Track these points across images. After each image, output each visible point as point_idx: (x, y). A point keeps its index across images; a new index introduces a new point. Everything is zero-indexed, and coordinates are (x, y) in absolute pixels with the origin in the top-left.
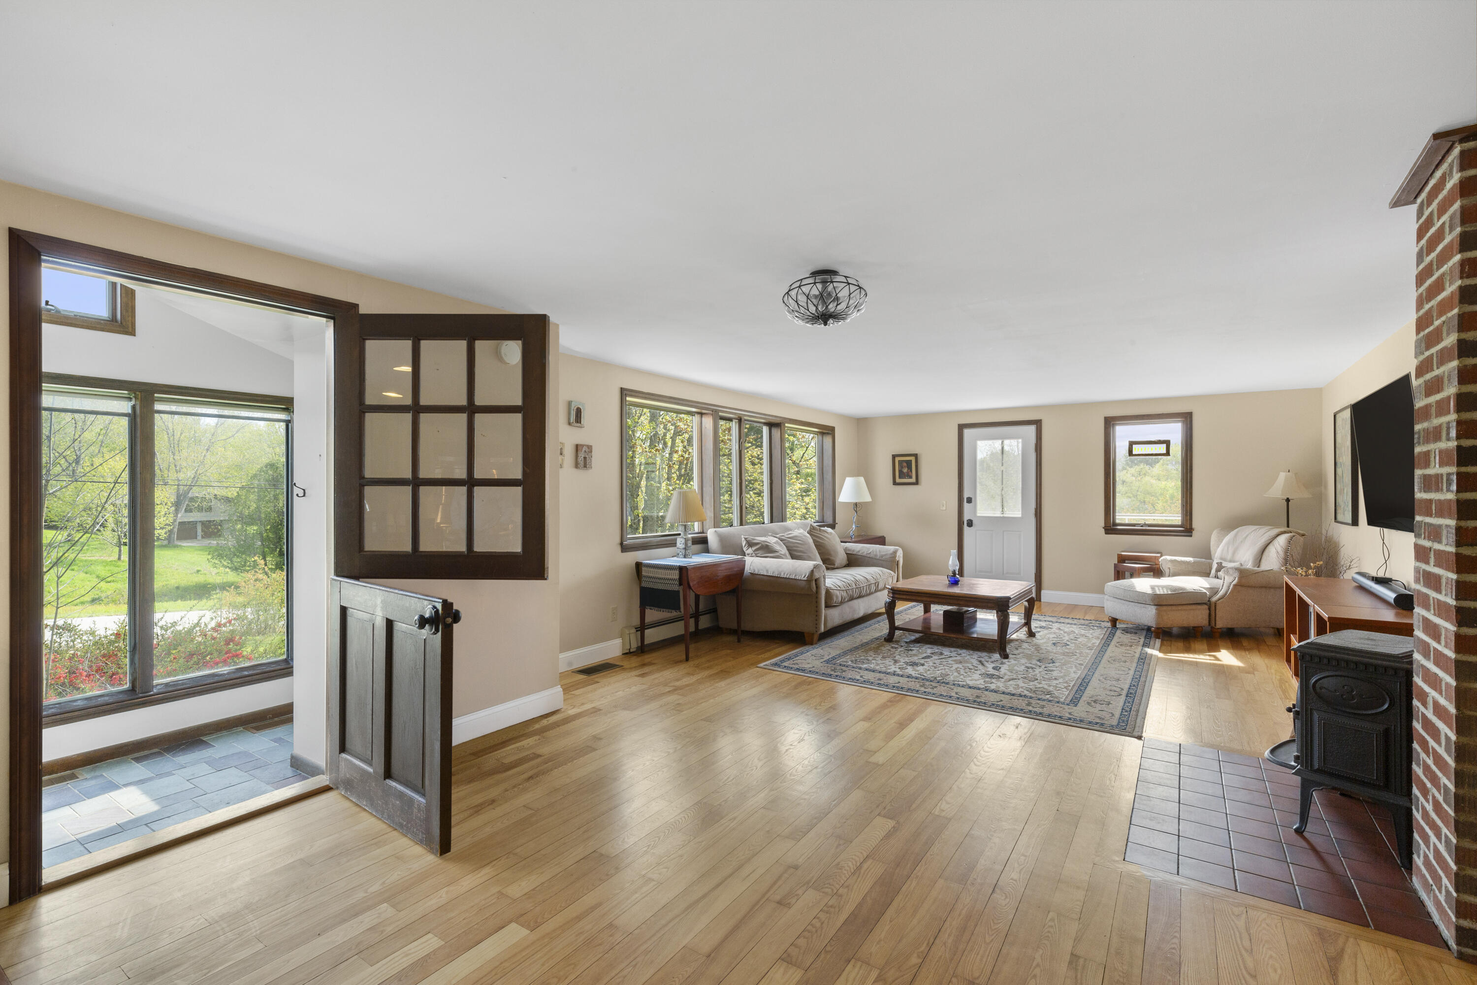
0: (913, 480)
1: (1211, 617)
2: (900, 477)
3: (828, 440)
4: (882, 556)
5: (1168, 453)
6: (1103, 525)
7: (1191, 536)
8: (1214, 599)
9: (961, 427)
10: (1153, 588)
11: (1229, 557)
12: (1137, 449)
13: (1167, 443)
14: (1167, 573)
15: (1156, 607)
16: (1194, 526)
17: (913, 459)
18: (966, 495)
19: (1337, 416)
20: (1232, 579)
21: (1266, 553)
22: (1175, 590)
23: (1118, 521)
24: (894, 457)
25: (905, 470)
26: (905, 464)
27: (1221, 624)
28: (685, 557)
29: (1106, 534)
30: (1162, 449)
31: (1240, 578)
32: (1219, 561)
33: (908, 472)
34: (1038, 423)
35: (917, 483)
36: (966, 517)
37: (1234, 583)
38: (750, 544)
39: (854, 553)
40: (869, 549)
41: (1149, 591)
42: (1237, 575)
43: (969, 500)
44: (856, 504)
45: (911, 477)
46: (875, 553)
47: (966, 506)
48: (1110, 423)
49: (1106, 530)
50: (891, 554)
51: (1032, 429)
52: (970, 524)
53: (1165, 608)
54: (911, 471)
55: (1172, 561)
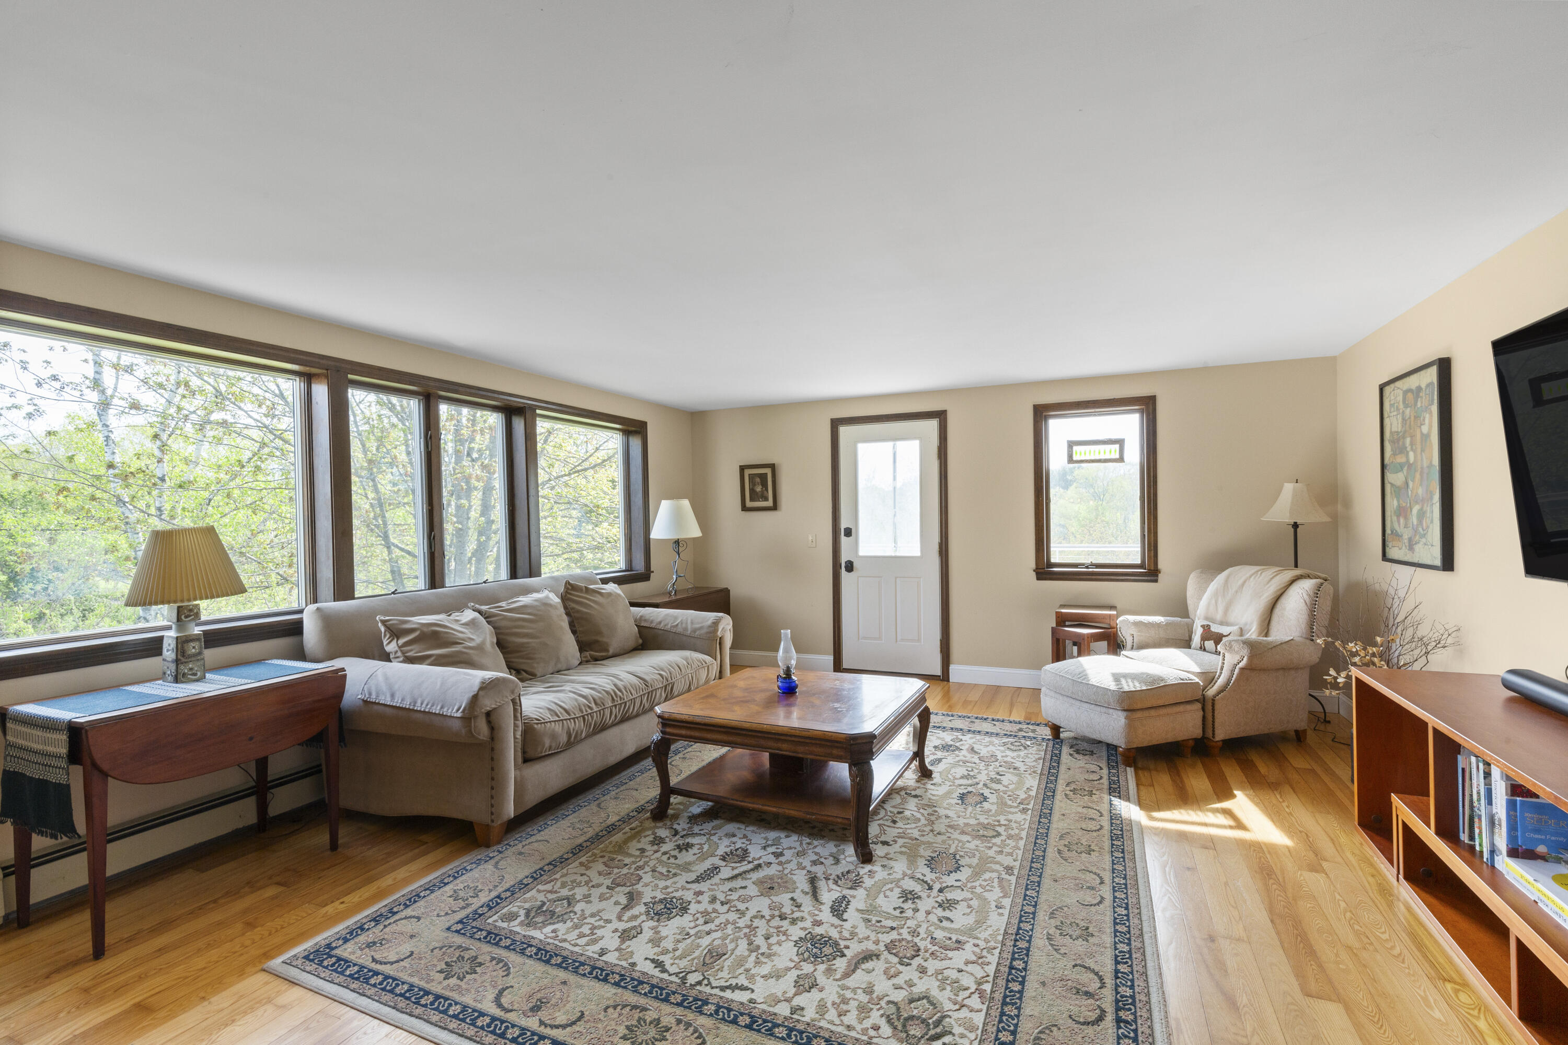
0: (770, 503)
1: (1207, 721)
2: (752, 500)
3: (636, 443)
4: (695, 631)
5: (1121, 459)
6: (1033, 566)
7: (1156, 581)
8: (1211, 692)
9: (836, 424)
10: (1117, 678)
11: (1219, 617)
12: (1080, 452)
13: (1120, 442)
14: (1129, 645)
15: (1125, 714)
16: (1160, 566)
17: (768, 471)
18: (844, 525)
19: (1387, 390)
20: (1237, 658)
21: (1277, 611)
22: (1152, 683)
23: (1053, 560)
24: (742, 469)
25: (759, 489)
26: (758, 480)
27: (1221, 734)
28: (176, 680)
29: (1038, 579)
30: (1112, 451)
31: (1251, 658)
32: (1206, 623)
33: (762, 491)
34: (941, 416)
35: (775, 507)
36: (844, 559)
37: (1242, 665)
38: (395, 633)
39: (653, 625)
40: (676, 618)
41: (1113, 686)
42: (1245, 652)
43: (848, 533)
44: (677, 542)
45: (766, 499)
46: (684, 625)
47: (844, 540)
48: (1041, 413)
49: (1037, 574)
50: (710, 627)
51: (934, 424)
52: (850, 567)
53: (1139, 715)
54: (767, 490)
55: (1137, 624)
